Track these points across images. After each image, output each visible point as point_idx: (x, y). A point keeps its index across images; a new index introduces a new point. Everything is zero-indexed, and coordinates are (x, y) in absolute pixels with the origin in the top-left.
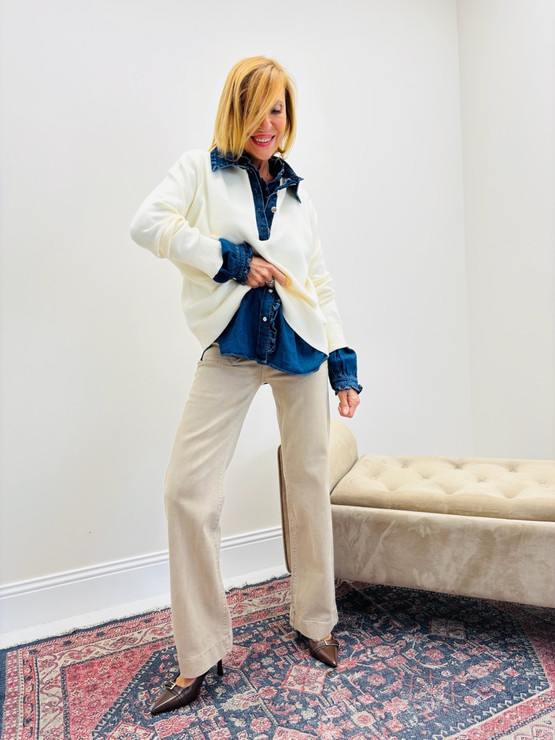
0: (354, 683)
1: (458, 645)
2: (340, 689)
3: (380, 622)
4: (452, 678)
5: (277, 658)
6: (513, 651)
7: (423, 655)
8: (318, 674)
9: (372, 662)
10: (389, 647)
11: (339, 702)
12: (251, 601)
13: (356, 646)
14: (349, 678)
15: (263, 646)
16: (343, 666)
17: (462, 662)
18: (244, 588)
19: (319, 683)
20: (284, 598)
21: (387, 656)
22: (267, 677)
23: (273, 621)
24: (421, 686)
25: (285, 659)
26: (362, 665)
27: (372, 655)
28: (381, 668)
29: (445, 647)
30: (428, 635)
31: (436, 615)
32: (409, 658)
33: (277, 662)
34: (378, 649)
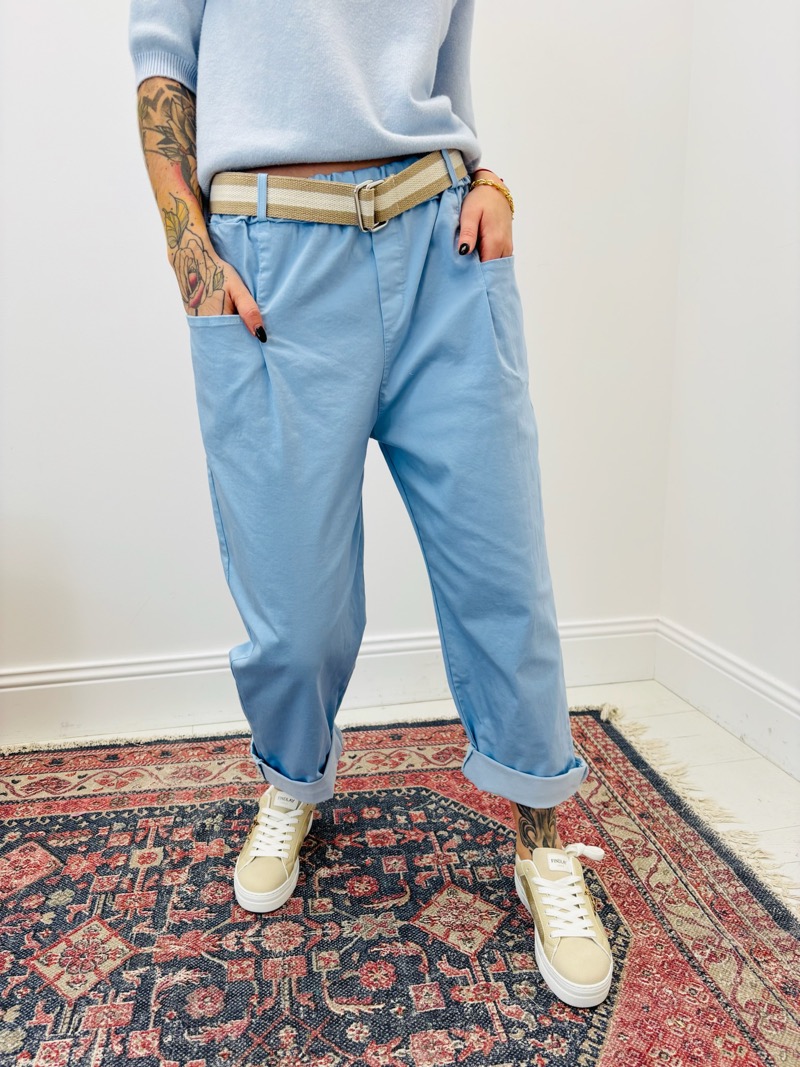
0: (158, 997)
1: (443, 966)
2: (119, 1001)
3: (336, 870)
4: (360, 1048)
5: (80, 898)
6: (554, 1020)
7: (347, 975)
8: (117, 952)
9: (242, 955)
10: (303, 928)
11: (87, 1032)
12: (160, 769)
14: (158, 981)
15: (85, 863)
16: (174, 949)
17: (414, 1014)
18: (176, 742)
19: (99, 974)
20: (219, 774)
21: (279, 949)
22: (27, 932)
23: (156, 816)
24: (278, 1045)
25: (93, 901)
26: (211, 958)
27: (252, 939)
28: (240, 976)
29: (414, 964)
30: (406, 923)
31: (462, 882)
32: (315, 970)
33: (74, 905)
34: (277, 927)
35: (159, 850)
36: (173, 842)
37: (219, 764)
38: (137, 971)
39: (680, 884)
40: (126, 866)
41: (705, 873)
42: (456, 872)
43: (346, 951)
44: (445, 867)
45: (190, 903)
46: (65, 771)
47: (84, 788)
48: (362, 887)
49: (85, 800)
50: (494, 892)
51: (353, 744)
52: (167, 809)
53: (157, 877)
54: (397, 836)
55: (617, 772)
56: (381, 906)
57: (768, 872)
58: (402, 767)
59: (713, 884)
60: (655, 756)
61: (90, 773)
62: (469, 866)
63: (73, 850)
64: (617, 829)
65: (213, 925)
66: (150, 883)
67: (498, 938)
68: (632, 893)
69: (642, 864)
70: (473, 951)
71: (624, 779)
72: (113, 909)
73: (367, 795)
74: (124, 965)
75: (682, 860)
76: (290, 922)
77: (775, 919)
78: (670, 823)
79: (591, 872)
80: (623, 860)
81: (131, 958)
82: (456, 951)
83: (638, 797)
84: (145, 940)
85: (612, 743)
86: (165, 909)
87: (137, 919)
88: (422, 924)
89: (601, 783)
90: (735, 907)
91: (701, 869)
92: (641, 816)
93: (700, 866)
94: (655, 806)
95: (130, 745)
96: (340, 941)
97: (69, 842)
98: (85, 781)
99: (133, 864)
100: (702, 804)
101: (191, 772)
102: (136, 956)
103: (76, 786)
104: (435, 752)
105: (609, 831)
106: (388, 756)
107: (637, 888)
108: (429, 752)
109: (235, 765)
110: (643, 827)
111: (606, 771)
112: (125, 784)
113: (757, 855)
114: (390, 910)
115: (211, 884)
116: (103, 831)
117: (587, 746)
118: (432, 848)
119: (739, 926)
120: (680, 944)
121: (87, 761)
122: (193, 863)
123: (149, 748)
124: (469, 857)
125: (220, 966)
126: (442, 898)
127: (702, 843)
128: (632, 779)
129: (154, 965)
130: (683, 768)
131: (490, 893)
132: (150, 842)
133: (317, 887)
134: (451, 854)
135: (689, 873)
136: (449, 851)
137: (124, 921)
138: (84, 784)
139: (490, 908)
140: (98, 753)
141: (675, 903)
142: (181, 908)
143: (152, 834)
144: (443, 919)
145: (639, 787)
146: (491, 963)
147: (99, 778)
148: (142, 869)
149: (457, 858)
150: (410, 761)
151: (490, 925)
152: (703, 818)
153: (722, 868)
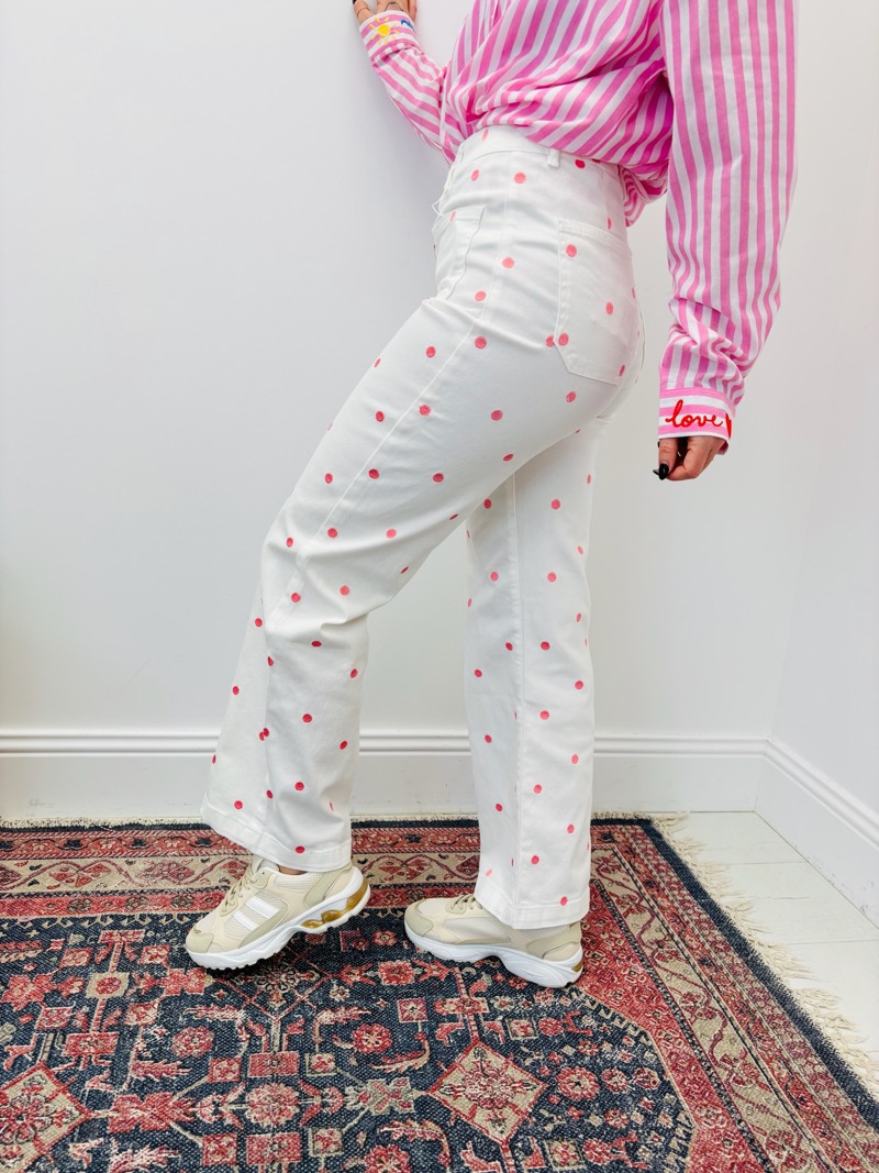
1: (468, 1156)
3: (341, 1014)
5: (24, 1034)
7: (350, 1164)
8: (63, 1114)
9: (220, 1128)
10: (297, 1094)
12: (131, 863)
13: (224, 1064)
14: (114, 1159)
15: (31, 988)
16: (136, 1114)
18: (152, 827)
19: (39, 1146)
20: (203, 874)
21: (266, 1122)
23: (123, 927)
25: (39, 1042)
26: (181, 1132)
27: (234, 1107)
28: (218, 1159)
29: (433, 1152)
30: (424, 1093)
31: (492, 1040)
32: (311, 1154)
33: (14, 1046)
34: (265, 1091)
35: (123, 976)
36: (142, 966)
37: (203, 861)
38: (87, 1144)
39: (750, 1059)
40: (82, 994)
41: (779, 1044)
42: (484, 1023)
43: (351, 1129)
44: (472, 1018)
45: (159, 1052)
46: (14, 858)
47: (38, 883)
48: (372, 1039)
49: (37, 900)
50: (530, 1055)
51: (363, 844)
52: (137, 919)
53: (118, 1013)
54: (417, 971)
55: (672, 902)
56: (394, 1069)
57: (851, 1046)
58: (421, 879)
59: (788, 1060)
60: (715, 883)
61: (45, 863)
62: (501, 1018)
63: (18, 968)
64: (674, 978)
65: (187, 1085)
66: (110, 1021)
67: (534, 1119)
68: (693, 1068)
69: (705, 1029)
70: (504, 1137)
71: (681, 911)
72: (62, 1055)
73: (380, 914)
74: (71, 1135)
75: (751, 1025)
76: (282, 1085)
77: (861, 1111)
78: (735, 974)
79: (646, 1036)
80: (682, 1021)
81: (81, 1125)
82: (484, 1137)
83: (697, 936)
84: (99, 1100)
85: (664, 862)
86: (127, 1057)
87: (93, 1071)
88: (442, 1096)
89: (654, 915)
90: (813, 1092)
91: (773, 1040)
92: (702, 962)
93: (772, 1034)
94: (718, 950)
95: (96, 828)
96: (344, 1114)
97: (13, 958)
98: (39, 874)
99: (91, 993)
100: (772, 951)
101: (169, 870)
102: (88, 1121)
103: (27, 879)
104: (460, 862)
105: (665, 980)
106: (404, 863)
107: (700, 1060)
108: (453, 861)
109: (222, 864)
110: (704, 978)
111: (660, 899)
112: (87, 880)
113: (837, 1022)
114: (404, 1074)
115: (186, 1030)
116: (56, 945)
117: (636, 865)
118: (456, 990)
119: (819, 1120)
120: (752, 1141)
121: (42, 847)
122: (164, 995)
123: (119, 834)
124: (501, 1006)
125: (193, 1144)
126: (468, 1061)
127: (773, 1003)
128: (691, 912)
129: (109, 1136)
130: (749, 902)
131: (526, 1055)
132: (112, 963)
133: (317, 1038)
134: (479, 999)
135: (759, 1044)
136: (477, 995)
137: (75, 1072)
138: (36, 878)
139: (526, 1077)
140: (56, 836)
141: (744, 1084)
142: (147, 1059)
143: (116, 954)
144: (468, 1091)
145: (698, 922)
146: (526, 1154)
147: (55, 871)
148: (100, 1000)
149: (484, 1005)
150: (430, 872)
151: (525, 1101)
152: (775, 970)
153: (798, 1039)
